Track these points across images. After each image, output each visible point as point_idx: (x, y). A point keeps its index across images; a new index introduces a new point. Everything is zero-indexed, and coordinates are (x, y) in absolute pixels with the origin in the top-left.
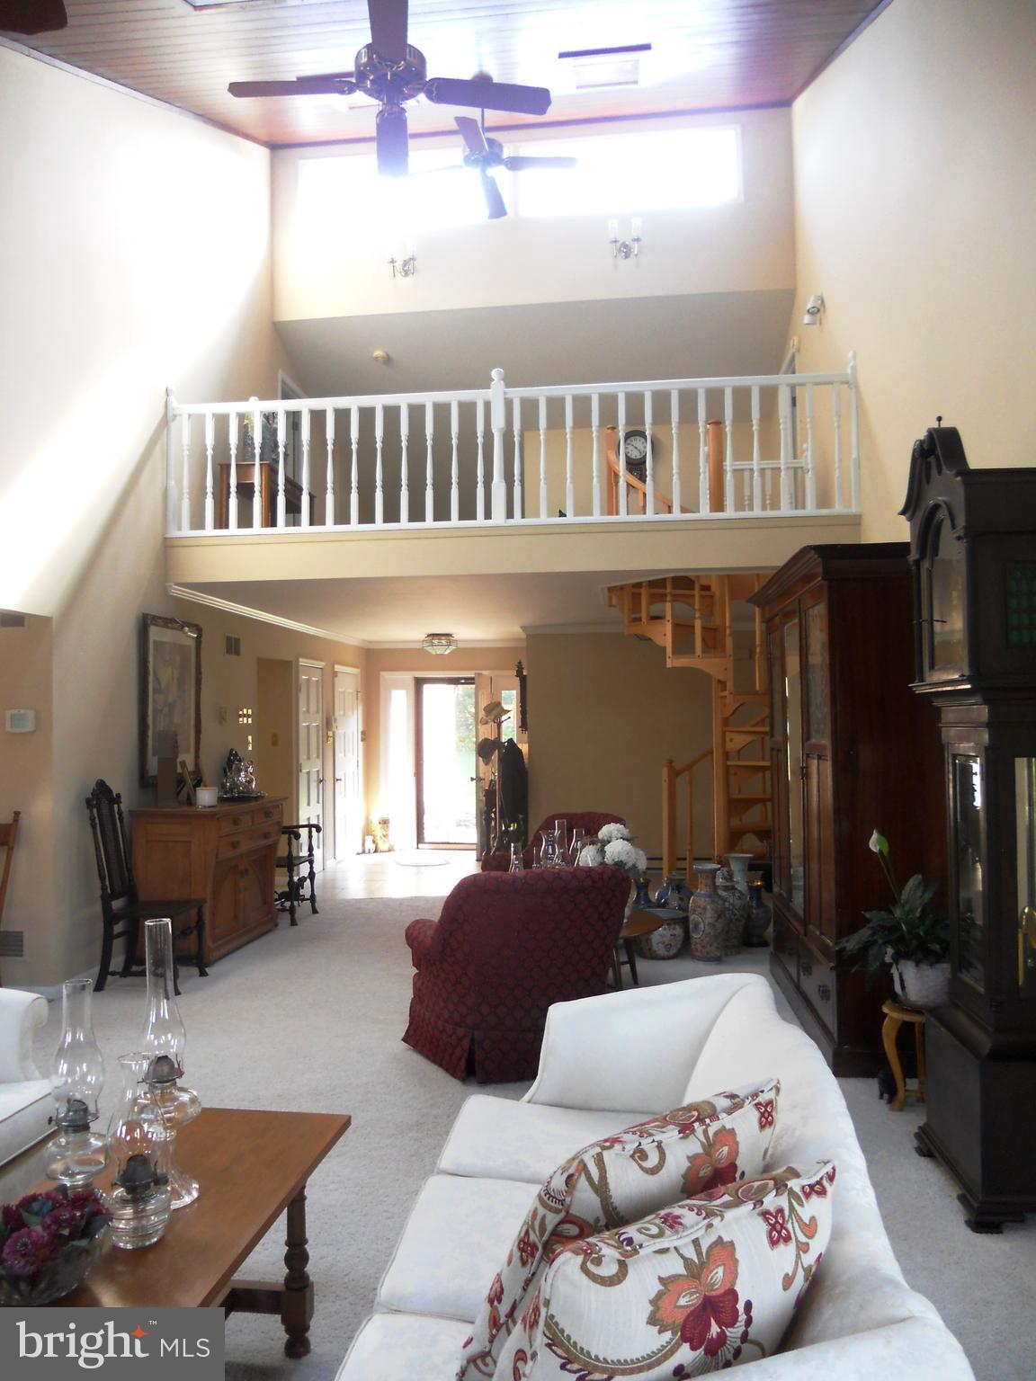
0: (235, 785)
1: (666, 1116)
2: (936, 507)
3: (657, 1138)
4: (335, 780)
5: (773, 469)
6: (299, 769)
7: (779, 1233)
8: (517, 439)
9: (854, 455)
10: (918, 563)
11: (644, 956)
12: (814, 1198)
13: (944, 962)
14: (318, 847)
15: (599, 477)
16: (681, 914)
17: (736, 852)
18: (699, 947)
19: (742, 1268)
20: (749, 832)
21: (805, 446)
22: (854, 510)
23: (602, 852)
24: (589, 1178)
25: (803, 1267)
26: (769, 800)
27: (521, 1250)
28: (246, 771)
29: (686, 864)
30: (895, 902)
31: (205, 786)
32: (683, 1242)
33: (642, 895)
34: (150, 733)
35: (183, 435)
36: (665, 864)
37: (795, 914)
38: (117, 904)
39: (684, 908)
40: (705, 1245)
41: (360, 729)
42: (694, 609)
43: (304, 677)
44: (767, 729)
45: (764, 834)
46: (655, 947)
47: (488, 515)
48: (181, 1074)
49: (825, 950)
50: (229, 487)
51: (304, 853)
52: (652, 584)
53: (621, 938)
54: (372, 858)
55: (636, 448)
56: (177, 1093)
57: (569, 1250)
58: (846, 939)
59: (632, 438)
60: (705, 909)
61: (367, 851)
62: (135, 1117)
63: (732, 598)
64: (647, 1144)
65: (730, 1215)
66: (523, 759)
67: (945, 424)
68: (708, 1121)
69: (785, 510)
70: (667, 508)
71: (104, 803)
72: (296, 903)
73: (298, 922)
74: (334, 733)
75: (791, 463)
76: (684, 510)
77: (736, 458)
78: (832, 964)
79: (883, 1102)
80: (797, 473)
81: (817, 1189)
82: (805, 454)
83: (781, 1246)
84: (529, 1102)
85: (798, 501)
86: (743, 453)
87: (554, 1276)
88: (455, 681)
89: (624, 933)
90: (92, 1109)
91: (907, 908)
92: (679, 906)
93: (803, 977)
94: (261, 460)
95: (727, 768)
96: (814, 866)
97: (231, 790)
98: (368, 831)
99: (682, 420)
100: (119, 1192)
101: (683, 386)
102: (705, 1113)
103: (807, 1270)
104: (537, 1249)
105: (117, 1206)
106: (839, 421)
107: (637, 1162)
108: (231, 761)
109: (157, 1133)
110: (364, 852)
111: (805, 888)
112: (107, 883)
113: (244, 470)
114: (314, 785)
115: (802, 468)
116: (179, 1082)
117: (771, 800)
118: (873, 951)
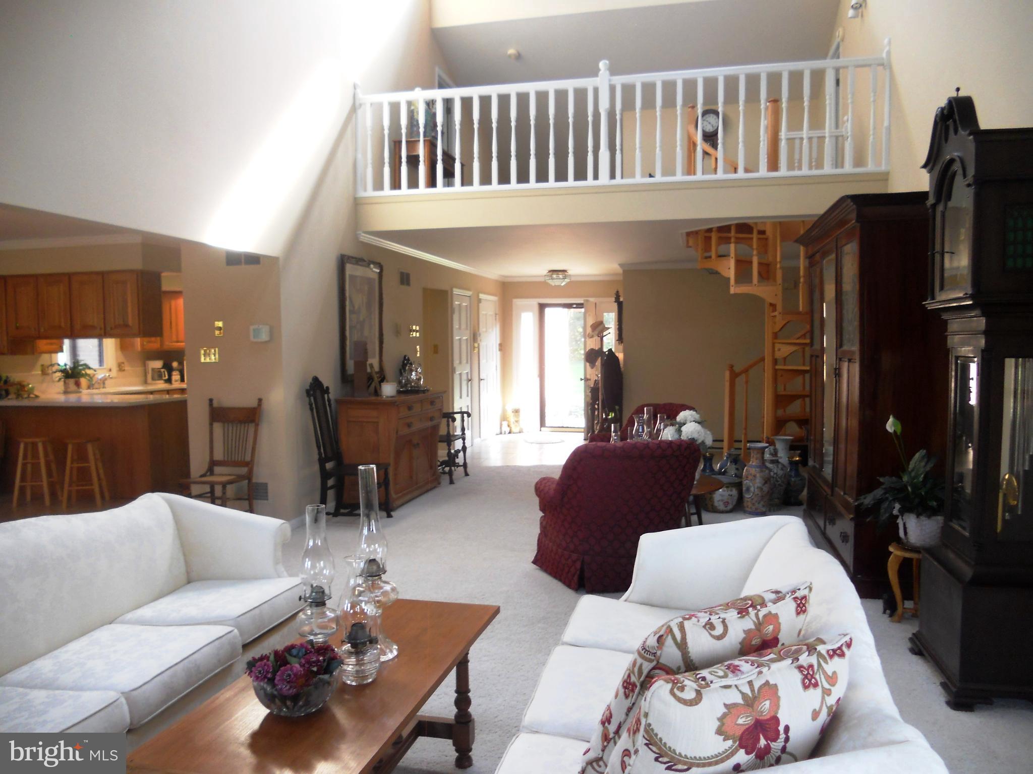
0: (409, 381)
1: (729, 603)
2: (952, 161)
3: (723, 615)
4: (480, 380)
5: (819, 137)
6: (454, 370)
7: (810, 681)
8: (618, 117)
9: (886, 124)
10: (934, 206)
11: (707, 510)
12: (836, 658)
13: (938, 516)
14: (468, 429)
15: (681, 146)
16: (737, 480)
17: (781, 435)
18: (749, 504)
19: (783, 703)
20: (792, 420)
21: (846, 118)
22: (883, 168)
23: (679, 431)
24: (674, 638)
25: (826, 706)
26: (807, 396)
27: (625, 688)
28: (416, 371)
29: (742, 445)
30: (904, 470)
31: (387, 382)
32: (742, 682)
33: (708, 464)
34: (348, 343)
35: (367, 119)
36: (725, 444)
37: (825, 481)
38: (329, 466)
39: (739, 476)
40: (757, 685)
41: (498, 342)
42: (753, 249)
43: (457, 303)
44: (808, 341)
45: (803, 422)
46: (716, 504)
47: (596, 177)
48: (385, 572)
49: (846, 505)
50: (400, 158)
51: (458, 432)
52: (721, 229)
53: (692, 495)
54: (507, 438)
55: (710, 123)
56: (382, 585)
57: (662, 679)
58: (863, 497)
59: (707, 116)
60: (755, 476)
61: (503, 432)
62: (355, 599)
63: (782, 240)
64: (714, 619)
65: (774, 666)
66: (619, 365)
67: (962, 94)
68: (759, 607)
69: (828, 169)
70: (733, 169)
71: (318, 393)
72: (453, 468)
73: (455, 482)
74: (479, 345)
75: (834, 132)
76: (747, 170)
77: (790, 128)
78: (852, 516)
79: (886, 616)
80: (838, 140)
81: (838, 653)
82: (845, 125)
83: (811, 690)
84: (626, 601)
85: (838, 161)
86: (795, 125)
87: (652, 696)
88: (569, 306)
89: (694, 492)
90: (327, 592)
91: (913, 474)
92: (736, 474)
93: (829, 527)
94: (425, 136)
95: (776, 371)
96: (842, 446)
97: (406, 385)
98: (504, 418)
99: (748, 100)
100: (347, 647)
101: (748, 71)
102: (756, 602)
103: (830, 708)
104: (636, 687)
105: (346, 656)
106: (875, 96)
107: (707, 631)
108: (405, 364)
109: (370, 609)
110: (501, 433)
111: (833, 463)
112: (322, 451)
113: (411, 144)
114: (464, 383)
115: (843, 136)
116: (384, 577)
117: (810, 396)
118: (885, 505)
